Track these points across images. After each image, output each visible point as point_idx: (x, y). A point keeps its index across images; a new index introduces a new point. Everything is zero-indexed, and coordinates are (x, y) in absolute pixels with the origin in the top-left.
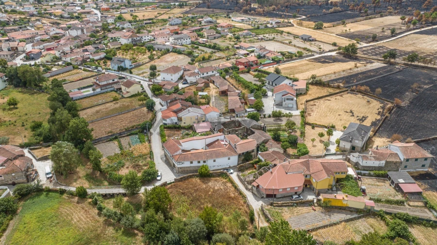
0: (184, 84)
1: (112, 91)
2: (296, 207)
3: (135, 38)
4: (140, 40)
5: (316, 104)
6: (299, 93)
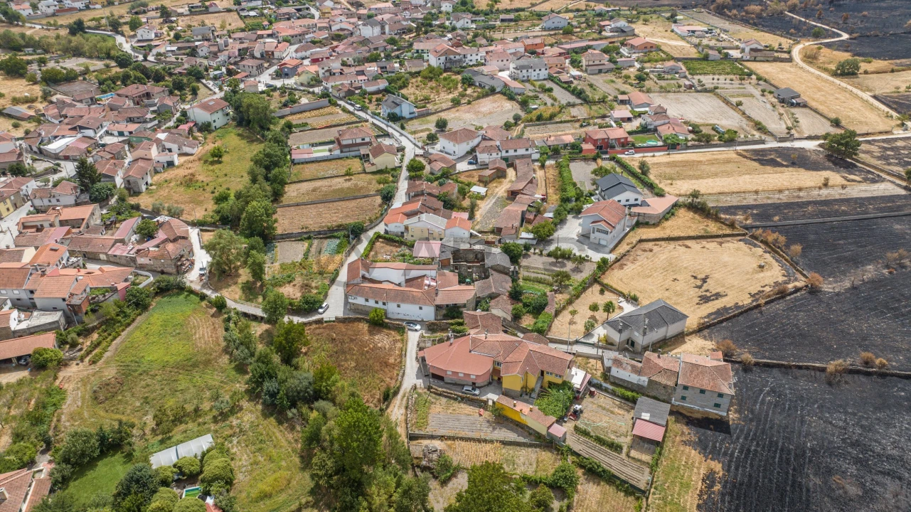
0: (470, 163)
1: (356, 157)
2: (459, 402)
3: (452, 57)
4: (460, 61)
5: (656, 249)
6: (644, 221)
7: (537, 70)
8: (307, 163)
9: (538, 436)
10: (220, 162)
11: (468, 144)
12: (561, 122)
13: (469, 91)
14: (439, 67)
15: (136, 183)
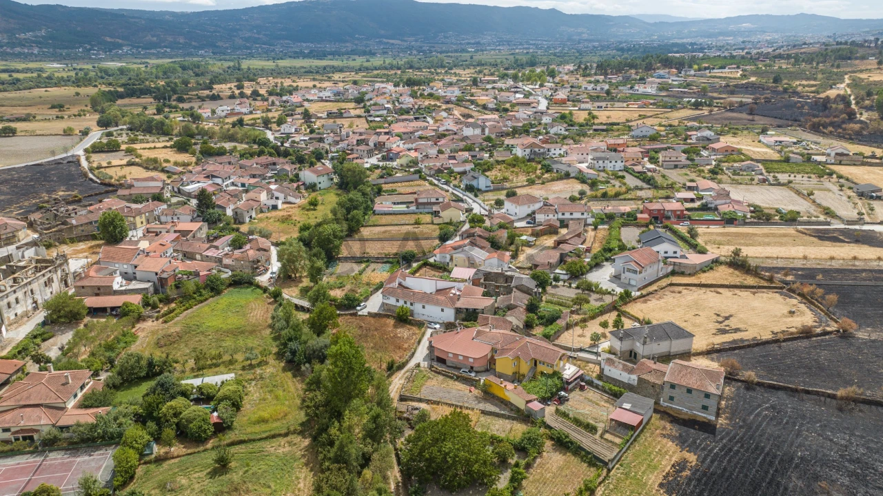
0: (528, 223)
1: (428, 213)
2: (455, 380)
3: (537, 150)
4: (543, 154)
5: (685, 292)
6: (680, 271)
7: (613, 162)
8: (385, 214)
9: (518, 410)
10: (315, 210)
11: (529, 207)
12: (625, 199)
13: (546, 176)
14: (523, 157)
15: (242, 214)
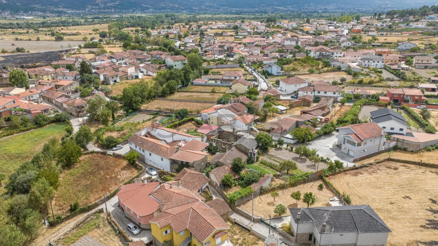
0: (291, 97)
3: (324, 53)
4: (328, 56)
6: (402, 147)
8: (199, 85)
11: (296, 86)
12: (376, 86)
13: (325, 69)
14: (314, 57)
15: (108, 79)
